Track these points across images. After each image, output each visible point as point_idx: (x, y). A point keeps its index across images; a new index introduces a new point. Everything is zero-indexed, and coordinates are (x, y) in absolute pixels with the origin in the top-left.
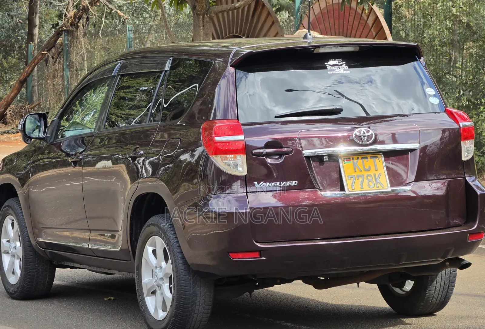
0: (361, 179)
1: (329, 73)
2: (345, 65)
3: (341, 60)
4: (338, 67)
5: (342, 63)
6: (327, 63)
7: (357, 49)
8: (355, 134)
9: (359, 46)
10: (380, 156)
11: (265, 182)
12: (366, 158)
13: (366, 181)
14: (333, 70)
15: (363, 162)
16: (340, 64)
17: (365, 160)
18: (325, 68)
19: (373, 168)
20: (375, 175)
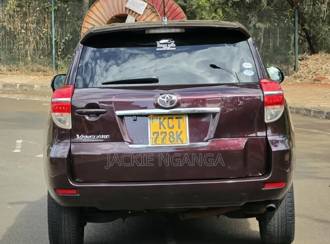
0: (164, 135)
1: (157, 49)
2: (173, 43)
3: (172, 39)
4: (167, 45)
5: (172, 42)
6: (159, 41)
7: (183, 31)
8: (160, 99)
9: (185, 29)
10: (185, 117)
11: (85, 135)
12: (172, 118)
13: (167, 137)
14: (162, 47)
15: (168, 122)
16: (169, 42)
17: (170, 120)
18: (156, 46)
19: (176, 126)
20: (177, 132)
